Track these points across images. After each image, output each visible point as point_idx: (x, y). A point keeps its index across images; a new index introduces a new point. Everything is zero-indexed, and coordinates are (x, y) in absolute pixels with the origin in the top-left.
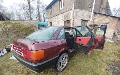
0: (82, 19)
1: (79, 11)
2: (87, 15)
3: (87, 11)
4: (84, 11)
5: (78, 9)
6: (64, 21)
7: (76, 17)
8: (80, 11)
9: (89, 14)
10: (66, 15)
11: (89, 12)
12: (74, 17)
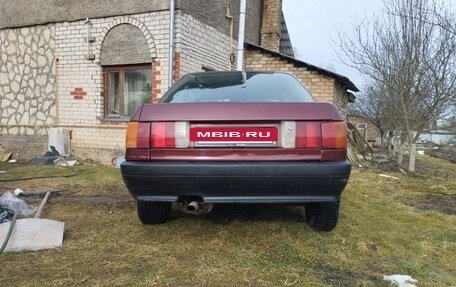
0: (206, 65)
1: (193, 25)
2: (221, 50)
3: (221, 32)
4: (211, 28)
5: (190, 17)
6: (103, 67)
7: (184, 51)
8: (198, 27)
9: (228, 48)
10: (120, 35)
11: (228, 38)
12: (178, 50)
